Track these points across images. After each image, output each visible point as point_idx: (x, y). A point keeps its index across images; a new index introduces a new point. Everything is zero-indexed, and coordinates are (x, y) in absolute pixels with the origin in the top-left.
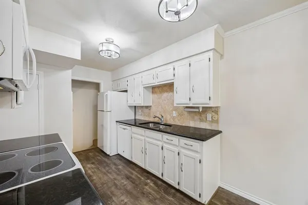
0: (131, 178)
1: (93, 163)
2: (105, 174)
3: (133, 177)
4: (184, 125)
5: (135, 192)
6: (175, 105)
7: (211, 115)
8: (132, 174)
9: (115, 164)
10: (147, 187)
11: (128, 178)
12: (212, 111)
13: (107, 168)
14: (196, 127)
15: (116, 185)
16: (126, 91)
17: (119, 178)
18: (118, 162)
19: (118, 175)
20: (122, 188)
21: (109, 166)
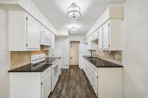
0: (81, 78)
1: (74, 70)
2: (74, 74)
3: (82, 78)
4: (106, 60)
5: (78, 82)
6: (99, 50)
7: (117, 56)
8: (82, 77)
9: (80, 72)
10: (83, 83)
11: (80, 77)
12: (118, 54)
13: (76, 72)
14: (111, 62)
15: (75, 78)
16: (87, 44)
17: (77, 76)
18: (81, 72)
19: (78, 75)
20: (76, 79)
21: (77, 72)
